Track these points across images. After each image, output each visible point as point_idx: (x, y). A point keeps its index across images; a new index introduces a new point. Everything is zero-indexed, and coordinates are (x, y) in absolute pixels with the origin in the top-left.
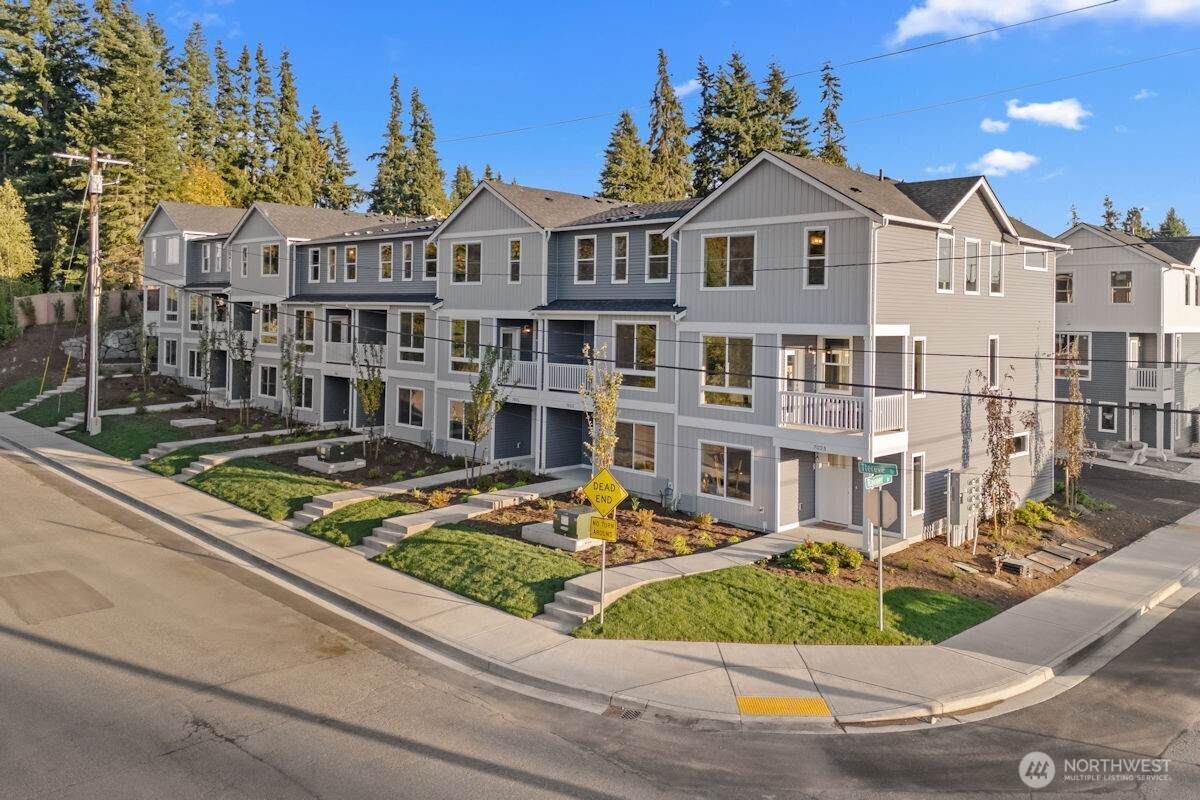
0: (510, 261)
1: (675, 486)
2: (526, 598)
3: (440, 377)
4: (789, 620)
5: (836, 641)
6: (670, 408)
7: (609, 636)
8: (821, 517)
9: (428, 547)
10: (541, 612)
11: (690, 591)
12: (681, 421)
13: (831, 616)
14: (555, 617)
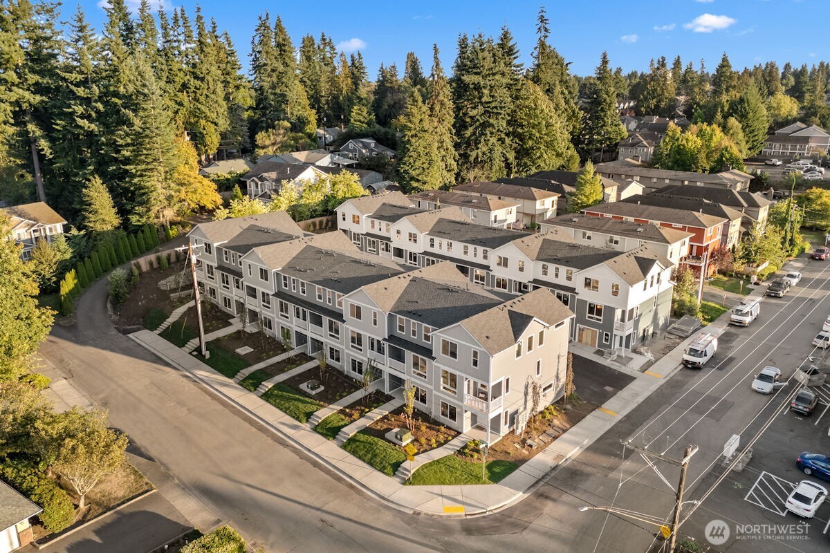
0: (373, 318)
1: (433, 411)
2: (389, 469)
3: (347, 349)
4: (460, 477)
5: (472, 484)
6: (432, 387)
7: (413, 485)
8: (478, 424)
9: (358, 443)
10: (394, 474)
11: (434, 467)
12: (434, 392)
13: (472, 475)
14: (398, 477)
